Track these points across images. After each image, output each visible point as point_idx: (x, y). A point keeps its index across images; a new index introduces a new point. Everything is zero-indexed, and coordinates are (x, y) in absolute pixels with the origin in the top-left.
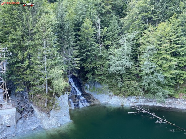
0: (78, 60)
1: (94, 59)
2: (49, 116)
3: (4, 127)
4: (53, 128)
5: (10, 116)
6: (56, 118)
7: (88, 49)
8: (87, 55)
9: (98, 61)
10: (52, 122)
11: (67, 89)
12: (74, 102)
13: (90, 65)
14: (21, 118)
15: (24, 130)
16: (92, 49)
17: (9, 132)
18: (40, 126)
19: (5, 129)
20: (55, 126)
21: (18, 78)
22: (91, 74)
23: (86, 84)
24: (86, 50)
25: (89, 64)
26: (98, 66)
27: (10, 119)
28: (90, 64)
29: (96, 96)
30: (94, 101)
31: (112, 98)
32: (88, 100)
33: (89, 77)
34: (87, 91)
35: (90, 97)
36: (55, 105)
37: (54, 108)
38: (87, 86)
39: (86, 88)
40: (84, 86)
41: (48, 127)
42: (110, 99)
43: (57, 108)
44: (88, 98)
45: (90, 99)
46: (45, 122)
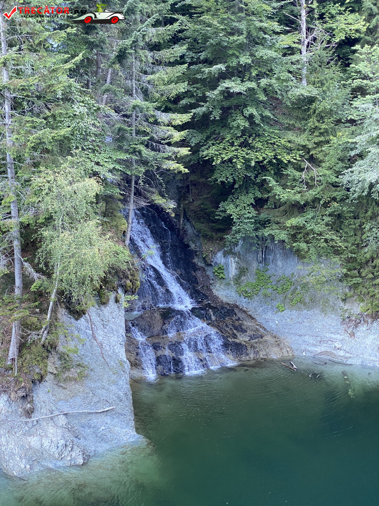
0: (178, 122)
1: (264, 118)
2: (29, 413)
4: (50, 470)
6: (62, 420)
7: (234, 63)
8: (228, 94)
9: (289, 128)
10: (46, 443)
11: (120, 279)
12: (156, 347)
13: (243, 152)
16: (259, 62)
20: (60, 464)
22: (248, 199)
23: (220, 255)
24: (222, 67)
25: (241, 145)
26: (286, 158)
28: (244, 145)
29: (273, 321)
30: (260, 343)
31: (358, 334)
32: (229, 339)
33: (234, 217)
34: (224, 293)
35: (241, 325)
36: (60, 359)
37: (55, 372)
38: (227, 265)
39: (222, 275)
40: (211, 265)
41: (23, 466)
42: (346, 337)
43: (69, 370)
44: (227, 326)
45: (238, 334)
46: (8, 442)
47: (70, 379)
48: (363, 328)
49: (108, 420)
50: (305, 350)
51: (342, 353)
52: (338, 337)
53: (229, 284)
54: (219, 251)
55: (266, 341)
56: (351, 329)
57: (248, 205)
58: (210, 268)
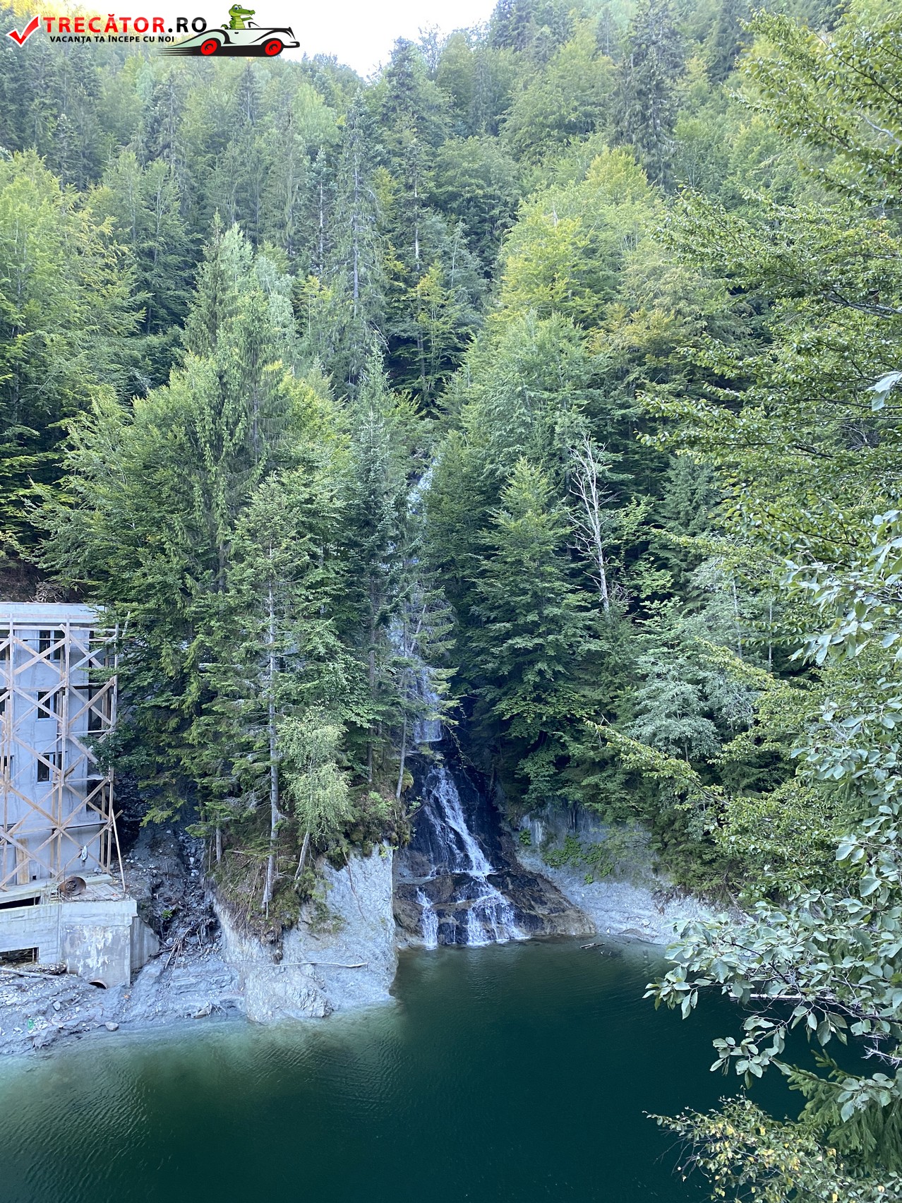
2: (279, 959)
3: (81, 986)
4: (289, 1018)
5: (110, 936)
6: (309, 970)
10: (290, 992)
14: (157, 956)
15: (159, 1008)
16: (547, 619)
17: (99, 1008)
18: (231, 1005)
19: (83, 994)
20: (302, 1013)
21: (159, 759)
24: (508, 625)
27: (107, 950)
29: (579, 893)
30: (561, 917)
31: (668, 910)
32: (524, 911)
33: (532, 776)
34: (529, 861)
35: (540, 897)
36: (317, 909)
37: (310, 922)
38: (534, 830)
39: (527, 841)
40: (517, 830)
41: (265, 1011)
42: (655, 913)
43: (325, 921)
44: (524, 896)
45: (536, 906)
46: (254, 986)
47: (325, 931)
48: (674, 903)
49: (359, 976)
50: (610, 927)
51: (647, 931)
52: (647, 913)
53: (534, 851)
54: (525, 813)
55: (567, 916)
56: (661, 905)
57: (548, 763)
58: (516, 833)
